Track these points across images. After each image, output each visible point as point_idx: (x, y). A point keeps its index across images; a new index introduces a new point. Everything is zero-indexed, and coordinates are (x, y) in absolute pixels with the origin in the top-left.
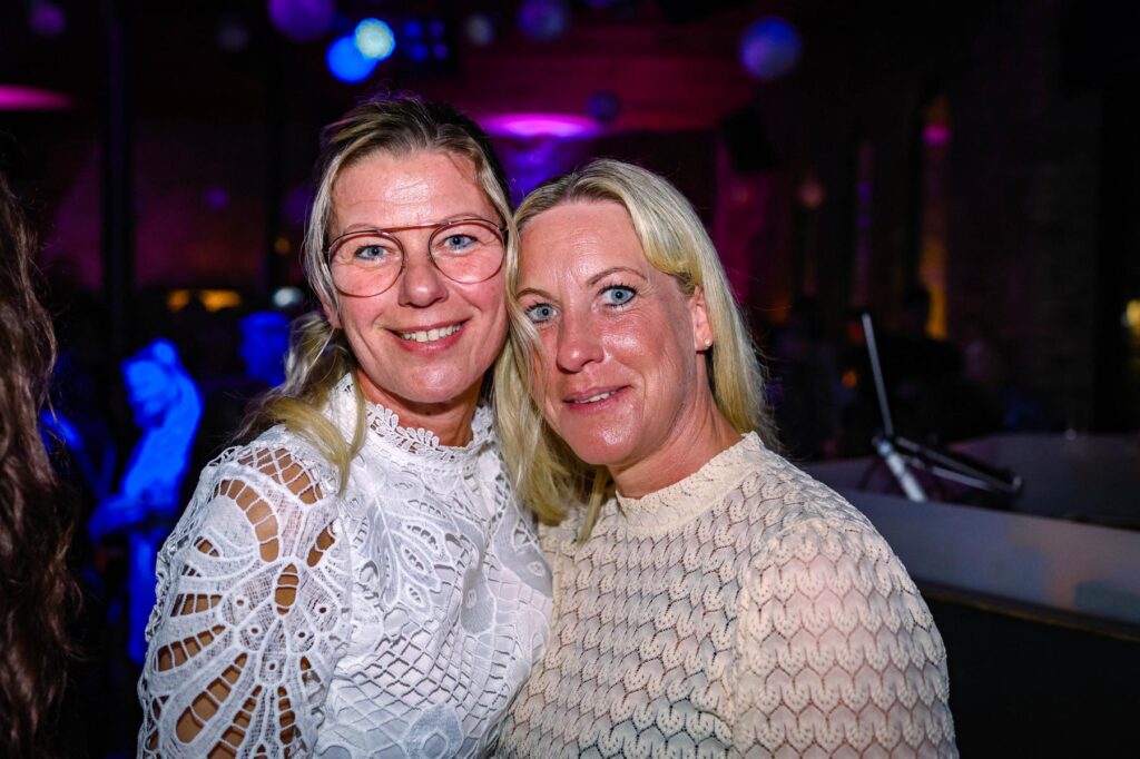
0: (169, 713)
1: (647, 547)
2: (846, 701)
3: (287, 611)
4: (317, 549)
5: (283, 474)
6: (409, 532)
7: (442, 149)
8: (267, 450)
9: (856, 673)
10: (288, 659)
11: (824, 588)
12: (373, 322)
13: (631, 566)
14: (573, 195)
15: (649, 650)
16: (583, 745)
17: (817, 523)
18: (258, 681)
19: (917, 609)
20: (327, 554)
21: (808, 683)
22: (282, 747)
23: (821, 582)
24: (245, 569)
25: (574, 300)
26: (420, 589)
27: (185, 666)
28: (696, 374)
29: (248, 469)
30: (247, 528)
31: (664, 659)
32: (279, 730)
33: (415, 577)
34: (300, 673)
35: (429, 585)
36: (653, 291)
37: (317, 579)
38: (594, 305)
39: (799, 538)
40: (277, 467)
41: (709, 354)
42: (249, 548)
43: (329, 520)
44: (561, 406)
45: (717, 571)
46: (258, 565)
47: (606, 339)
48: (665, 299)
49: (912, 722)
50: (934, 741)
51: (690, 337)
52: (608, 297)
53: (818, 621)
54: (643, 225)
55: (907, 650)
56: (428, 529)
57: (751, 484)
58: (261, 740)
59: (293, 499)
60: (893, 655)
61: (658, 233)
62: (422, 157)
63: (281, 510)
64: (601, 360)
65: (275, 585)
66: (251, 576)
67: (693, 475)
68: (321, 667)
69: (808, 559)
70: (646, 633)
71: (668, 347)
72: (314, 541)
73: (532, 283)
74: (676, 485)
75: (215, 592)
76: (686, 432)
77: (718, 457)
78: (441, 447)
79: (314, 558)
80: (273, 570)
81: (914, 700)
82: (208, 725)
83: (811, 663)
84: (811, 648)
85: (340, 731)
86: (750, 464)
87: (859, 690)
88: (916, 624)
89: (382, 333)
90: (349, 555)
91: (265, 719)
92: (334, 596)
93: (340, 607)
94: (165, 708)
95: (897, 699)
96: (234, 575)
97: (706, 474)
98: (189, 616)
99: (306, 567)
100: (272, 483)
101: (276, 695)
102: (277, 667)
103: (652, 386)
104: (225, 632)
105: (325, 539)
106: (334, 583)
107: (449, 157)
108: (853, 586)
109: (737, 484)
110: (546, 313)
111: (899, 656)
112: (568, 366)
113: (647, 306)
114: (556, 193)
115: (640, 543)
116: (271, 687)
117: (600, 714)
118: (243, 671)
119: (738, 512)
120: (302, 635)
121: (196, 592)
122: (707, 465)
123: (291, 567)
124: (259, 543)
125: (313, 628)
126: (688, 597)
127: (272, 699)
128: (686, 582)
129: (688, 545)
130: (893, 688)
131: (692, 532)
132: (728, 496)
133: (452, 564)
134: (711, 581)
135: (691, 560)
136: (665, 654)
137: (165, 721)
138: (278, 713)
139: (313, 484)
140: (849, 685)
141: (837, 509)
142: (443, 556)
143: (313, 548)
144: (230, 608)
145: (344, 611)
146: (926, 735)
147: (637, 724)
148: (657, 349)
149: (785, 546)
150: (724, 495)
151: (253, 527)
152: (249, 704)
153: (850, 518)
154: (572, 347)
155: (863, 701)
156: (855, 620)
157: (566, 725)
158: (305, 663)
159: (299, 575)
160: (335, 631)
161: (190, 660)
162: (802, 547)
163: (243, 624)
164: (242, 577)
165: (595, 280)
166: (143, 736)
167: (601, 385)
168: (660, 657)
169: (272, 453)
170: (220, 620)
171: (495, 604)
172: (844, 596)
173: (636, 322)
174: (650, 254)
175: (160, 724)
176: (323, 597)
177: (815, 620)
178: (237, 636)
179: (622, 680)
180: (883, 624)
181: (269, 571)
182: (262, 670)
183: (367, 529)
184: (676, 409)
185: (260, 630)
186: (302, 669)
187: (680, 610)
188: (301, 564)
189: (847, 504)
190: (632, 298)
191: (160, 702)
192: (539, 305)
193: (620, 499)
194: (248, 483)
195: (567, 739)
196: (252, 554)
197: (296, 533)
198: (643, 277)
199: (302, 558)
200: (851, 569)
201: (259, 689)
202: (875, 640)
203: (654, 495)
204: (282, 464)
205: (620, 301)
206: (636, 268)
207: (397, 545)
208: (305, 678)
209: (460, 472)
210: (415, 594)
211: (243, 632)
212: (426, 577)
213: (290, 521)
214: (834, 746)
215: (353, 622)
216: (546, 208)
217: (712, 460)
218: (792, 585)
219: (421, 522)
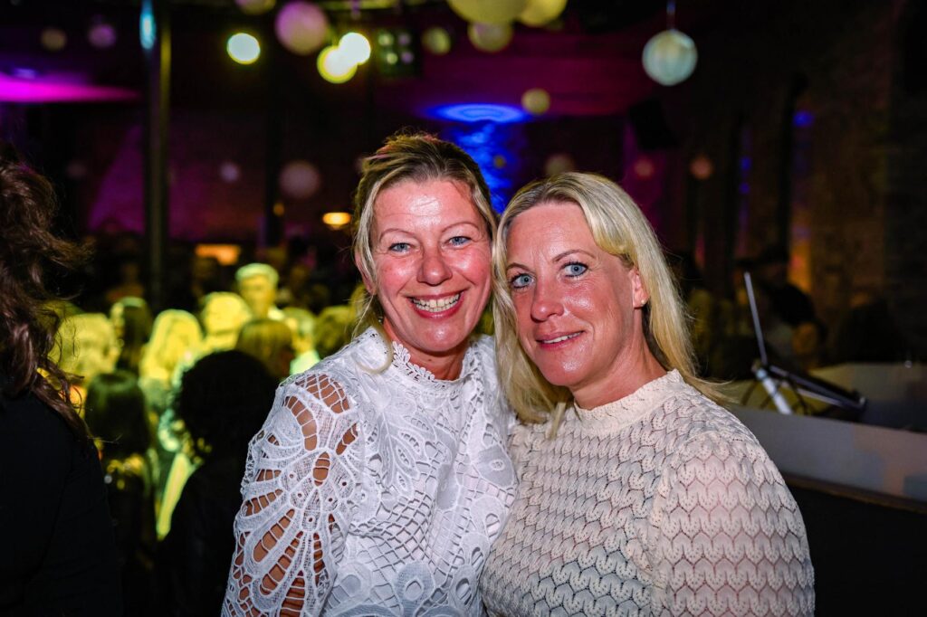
0: (250, 542)
1: (595, 444)
2: (728, 556)
3: (321, 483)
4: (343, 443)
5: (322, 393)
6: (402, 438)
7: (449, 178)
8: (314, 376)
9: (735, 537)
10: (321, 515)
11: (715, 478)
12: (398, 292)
13: (582, 456)
14: (545, 200)
15: (592, 516)
16: (542, 576)
17: (712, 434)
18: (301, 528)
19: (784, 496)
20: (349, 447)
21: (702, 542)
22: (314, 574)
23: (713, 474)
24: (295, 455)
25: (545, 271)
26: (406, 477)
27: (260, 513)
28: (633, 323)
29: (301, 389)
30: (297, 428)
31: (602, 521)
32: (313, 562)
33: (403, 468)
34: (328, 525)
35: (411, 475)
36: (600, 266)
37: (342, 463)
38: (558, 276)
39: (699, 444)
40: (319, 387)
41: (645, 310)
42: (298, 441)
43: (352, 424)
44: (535, 344)
45: (640, 462)
46: (303, 452)
47: (565, 300)
48: (610, 272)
49: (775, 573)
50: (790, 587)
51: (630, 298)
52: (569, 270)
53: (710, 501)
54: (593, 221)
55: (773, 523)
56: (414, 437)
57: (671, 405)
58: (301, 568)
59: (327, 409)
60: (762, 526)
61: (605, 225)
62: (435, 183)
63: (319, 416)
64: (561, 314)
65: (314, 466)
66: (298, 460)
67: (630, 396)
68: (341, 521)
69: (704, 458)
70: (590, 504)
71: (612, 305)
72: (341, 438)
73: (516, 260)
74: (618, 402)
75: (277, 469)
76: (624, 365)
77: (649, 384)
78: (436, 380)
79: (340, 449)
80: (312, 456)
81: (777, 558)
82: (270, 552)
83: (704, 529)
84: (704, 519)
85: (357, 566)
86: (671, 391)
87: (737, 549)
88: (782, 506)
89: (404, 300)
90: (363, 449)
91: (305, 553)
92: (352, 474)
93: (355, 482)
94: (248, 539)
95: (764, 557)
96: (288, 458)
97: (640, 396)
98: (262, 482)
99: (335, 454)
100: (314, 398)
101: (312, 539)
102: (314, 520)
103: (599, 333)
104: (283, 494)
105: (349, 437)
106: (353, 467)
107: (452, 183)
108: (735, 478)
109: (660, 403)
110: (526, 280)
111: (768, 528)
112: (537, 317)
113: (596, 277)
114: (534, 197)
115: (590, 440)
116: (309, 533)
117: (556, 557)
118: (292, 520)
119: (659, 424)
120: (330, 500)
121: (266, 468)
122: (640, 390)
123: (325, 454)
124: (304, 438)
125: (337, 495)
126: (621, 479)
127: (310, 541)
128: (619, 469)
129: (623, 444)
130: (762, 548)
131: (627, 435)
132: (654, 411)
133: (428, 462)
134: (636, 468)
135: (624, 454)
136: (602, 518)
137: (248, 547)
138: (313, 551)
139: (341, 400)
140: (730, 545)
141: (730, 425)
142: (422, 456)
143: (341, 442)
144: (286, 479)
145: (358, 484)
146: (784, 582)
147: (581, 564)
148: (603, 307)
149: (689, 449)
150: (651, 410)
151: (301, 427)
152: (295, 542)
153: (738, 432)
154: (541, 304)
155: (740, 557)
156: (736, 501)
157: (531, 561)
158: (331, 518)
159: (330, 460)
160: (350, 497)
161: (263, 511)
162: (700, 449)
163: (293, 490)
164: (293, 459)
165: (558, 258)
166: (235, 555)
167: (563, 331)
168: (599, 520)
169: (317, 378)
170: (280, 486)
171: (459, 490)
172: (729, 484)
173: (587, 289)
174: (598, 240)
175: (245, 548)
176: (345, 475)
177: (708, 500)
178: (289, 498)
179: (573, 536)
180: (756, 504)
181: (310, 456)
182: (304, 521)
183: (378, 433)
184: (617, 348)
185: (303, 496)
186: (329, 522)
187: (614, 488)
188: (332, 453)
189: (739, 423)
190: (584, 271)
191: (244, 535)
192: (521, 275)
193: (578, 409)
194: (300, 398)
195: (531, 571)
196: (300, 445)
197: (329, 432)
198: (593, 257)
199: (333, 449)
200: (735, 466)
201: (301, 533)
202: (750, 516)
203: (602, 407)
204: (322, 386)
205: (577, 273)
206: (587, 250)
207: (394, 446)
208: (331, 528)
209: (448, 396)
210: (402, 480)
211: (293, 495)
212: (410, 470)
213: (325, 424)
214: (718, 587)
215: (363, 491)
216: (527, 208)
217: (645, 386)
218: (693, 476)
219: (411, 431)
